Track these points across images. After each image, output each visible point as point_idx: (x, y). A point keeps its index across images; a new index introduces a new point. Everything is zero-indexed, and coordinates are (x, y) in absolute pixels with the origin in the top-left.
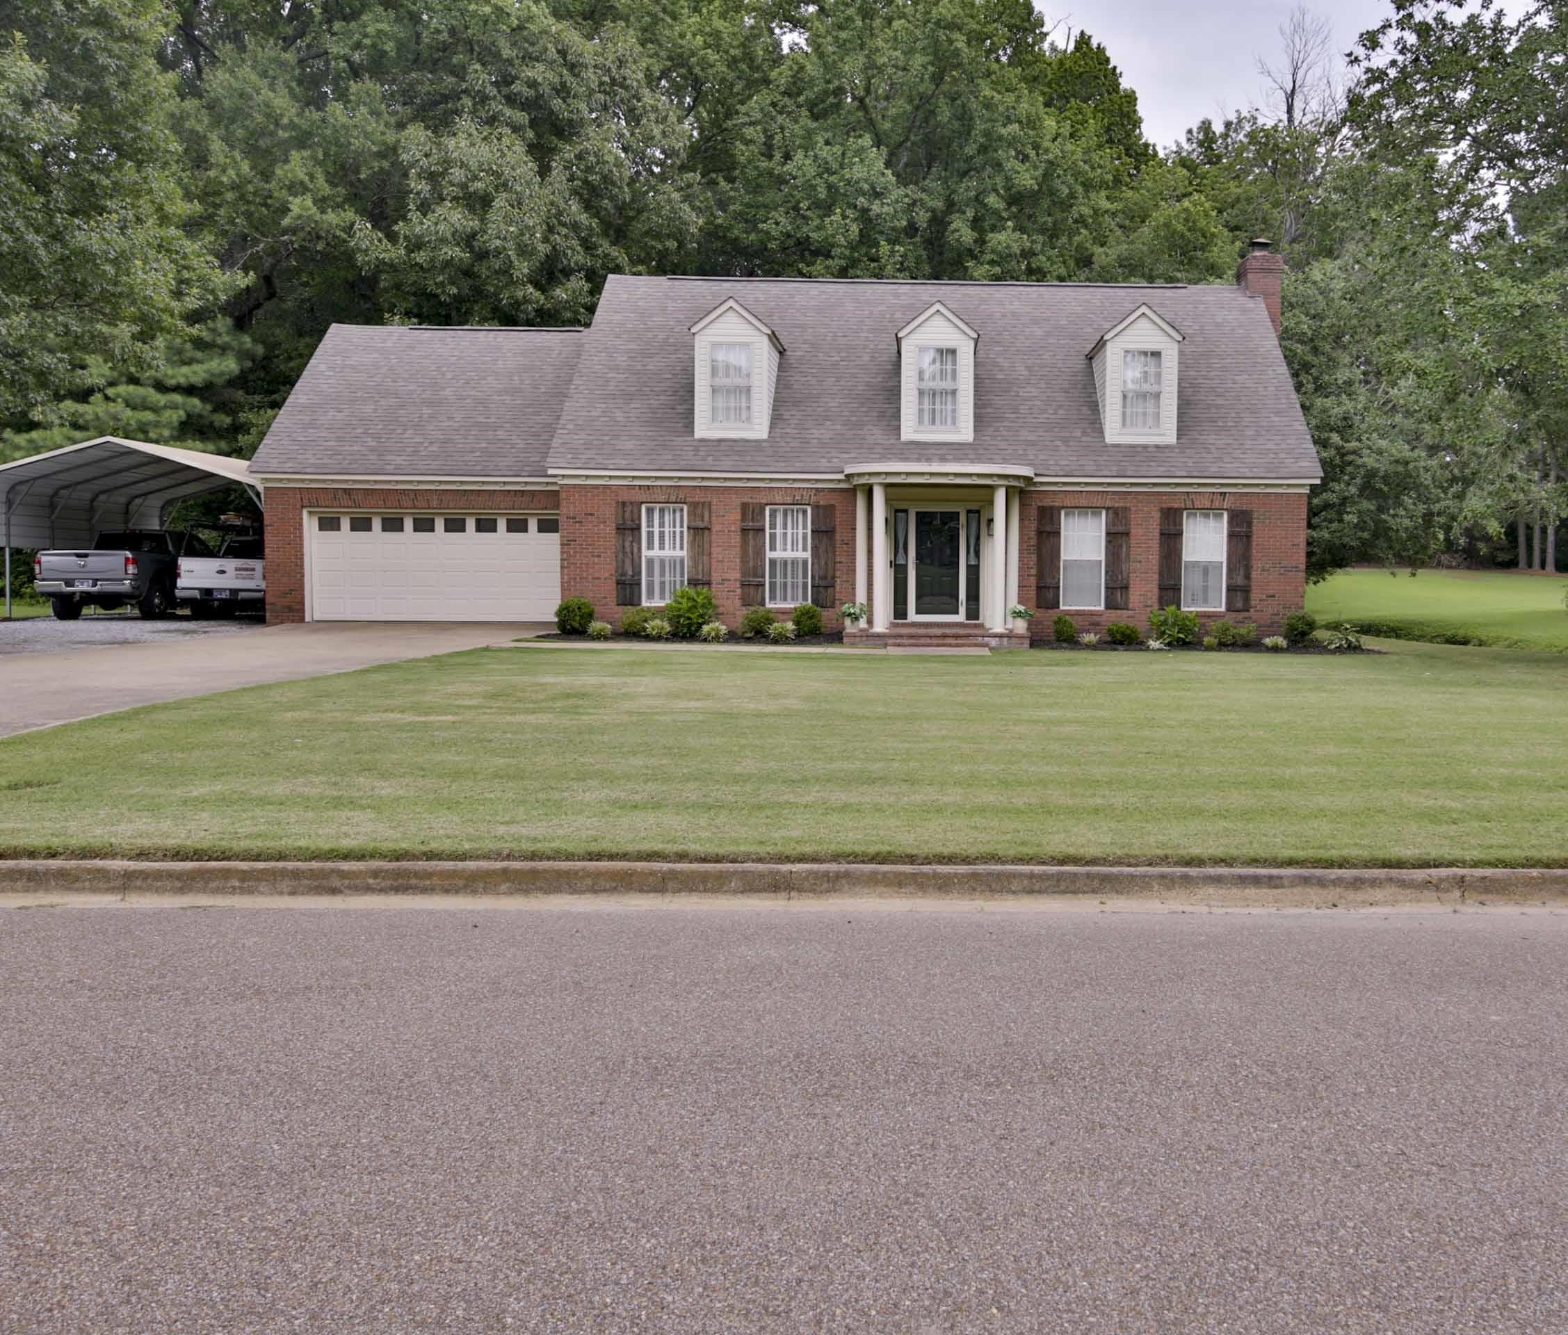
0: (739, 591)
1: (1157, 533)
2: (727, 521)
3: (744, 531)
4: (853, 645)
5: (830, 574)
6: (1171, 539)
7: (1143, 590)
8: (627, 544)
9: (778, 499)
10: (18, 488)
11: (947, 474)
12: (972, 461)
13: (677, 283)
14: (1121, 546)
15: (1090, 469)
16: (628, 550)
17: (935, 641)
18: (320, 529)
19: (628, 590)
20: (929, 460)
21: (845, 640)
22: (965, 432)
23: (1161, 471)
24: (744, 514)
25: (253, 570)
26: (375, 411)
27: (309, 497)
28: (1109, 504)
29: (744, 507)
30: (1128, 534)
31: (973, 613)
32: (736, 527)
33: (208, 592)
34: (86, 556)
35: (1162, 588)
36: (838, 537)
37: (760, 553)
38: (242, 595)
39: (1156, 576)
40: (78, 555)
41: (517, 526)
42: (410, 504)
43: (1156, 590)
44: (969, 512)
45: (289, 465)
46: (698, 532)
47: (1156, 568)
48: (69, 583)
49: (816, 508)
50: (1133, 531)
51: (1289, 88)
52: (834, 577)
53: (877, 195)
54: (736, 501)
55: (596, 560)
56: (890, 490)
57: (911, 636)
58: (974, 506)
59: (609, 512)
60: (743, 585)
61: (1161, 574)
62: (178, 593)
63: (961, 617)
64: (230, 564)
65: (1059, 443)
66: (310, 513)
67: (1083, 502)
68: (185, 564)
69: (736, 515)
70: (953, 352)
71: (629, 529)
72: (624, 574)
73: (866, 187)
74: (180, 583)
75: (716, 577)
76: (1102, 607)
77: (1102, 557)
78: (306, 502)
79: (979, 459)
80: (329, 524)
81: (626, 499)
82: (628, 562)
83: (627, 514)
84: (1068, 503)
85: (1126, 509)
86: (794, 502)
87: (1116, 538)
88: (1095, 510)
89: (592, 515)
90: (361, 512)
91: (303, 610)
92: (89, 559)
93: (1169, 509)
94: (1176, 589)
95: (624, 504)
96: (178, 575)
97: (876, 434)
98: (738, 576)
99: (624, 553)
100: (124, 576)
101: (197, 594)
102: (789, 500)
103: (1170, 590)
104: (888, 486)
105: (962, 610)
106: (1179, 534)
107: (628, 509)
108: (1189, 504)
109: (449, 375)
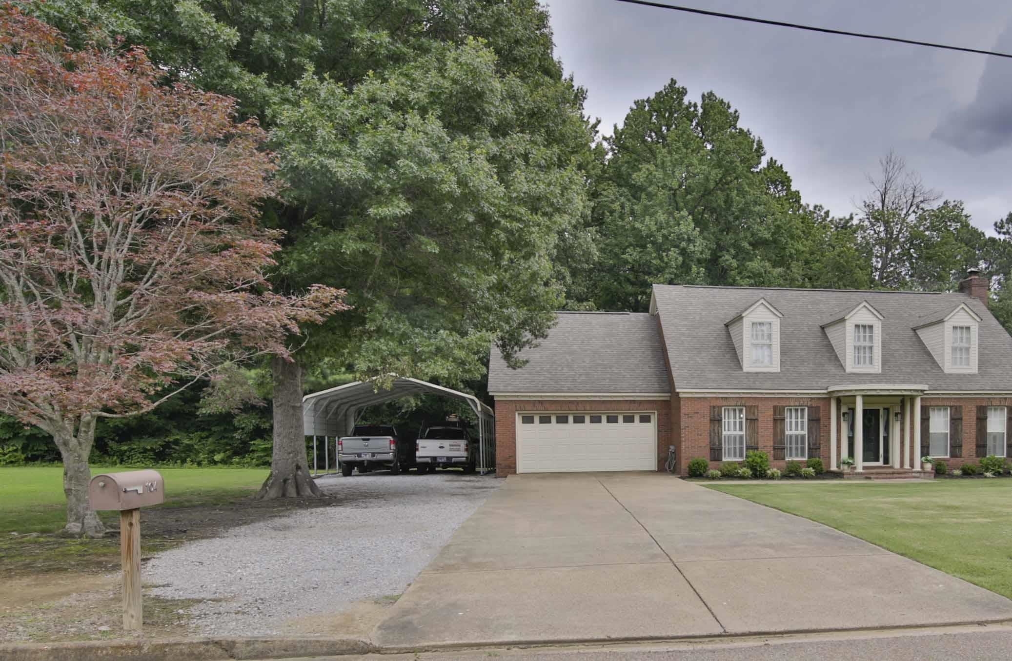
0: (772, 452)
1: (975, 418)
2: (766, 415)
3: (775, 420)
4: (849, 479)
5: (818, 442)
6: (982, 420)
7: (969, 448)
8: (716, 428)
9: (792, 404)
10: (332, 404)
11: (888, 390)
12: (886, 383)
13: (690, 289)
14: (958, 425)
15: (944, 386)
16: (716, 431)
17: (888, 476)
18: (523, 423)
19: (716, 453)
20: (865, 383)
21: (845, 476)
22: (877, 368)
23: (978, 387)
24: (775, 411)
25: (459, 446)
26: (541, 357)
27: (519, 405)
28: (952, 404)
29: (775, 408)
30: (961, 419)
31: (886, 461)
32: (771, 419)
33: (435, 458)
34: (368, 440)
35: (978, 446)
36: (822, 422)
37: (783, 432)
38: (454, 460)
39: (974, 440)
40: (364, 440)
41: (629, 419)
42: (575, 409)
43: (974, 448)
44: (884, 409)
45: (510, 388)
46: (752, 421)
47: (974, 436)
48: (359, 455)
49: (810, 408)
50: (964, 418)
51: (882, 190)
52: (820, 444)
53: (689, 240)
54: (771, 404)
55: (699, 437)
56: (866, 398)
57: (877, 474)
58: (886, 406)
59: (707, 411)
60: (774, 449)
61: (977, 440)
62: (418, 460)
63: (881, 463)
64: (446, 443)
65: (922, 373)
66: (519, 414)
67: (940, 404)
68: (421, 443)
69: (771, 412)
70: (871, 327)
71: (716, 420)
72: (714, 444)
73: (686, 237)
74: (418, 454)
75: (760, 445)
76: (948, 457)
77: (948, 431)
78: (518, 408)
79: (888, 382)
80: (528, 420)
81: (715, 404)
82: (716, 437)
83: (716, 412)
84: (932, 403)
85: (960, 407)
86: (799, 405)
87: (956, 421)
88: (945, 407)
89: (697, 413)
90: (545, 413)
91: (515, 468)
92: (370, 441)
93: (981, 406)
94: (985, 446)
95: (714, 407)
96: (417, 449)
97: (832, 369)
98: (772, 443)
99: (714, 433)
100: (389, 451)
101: (429, 460)
102: (797, 404)
103: (981, 447)
104: (863, 396)
105: (881, 459)
106: (986, 418)
107: (716, 409)
108: (990, 404)
109: (571, 338)
